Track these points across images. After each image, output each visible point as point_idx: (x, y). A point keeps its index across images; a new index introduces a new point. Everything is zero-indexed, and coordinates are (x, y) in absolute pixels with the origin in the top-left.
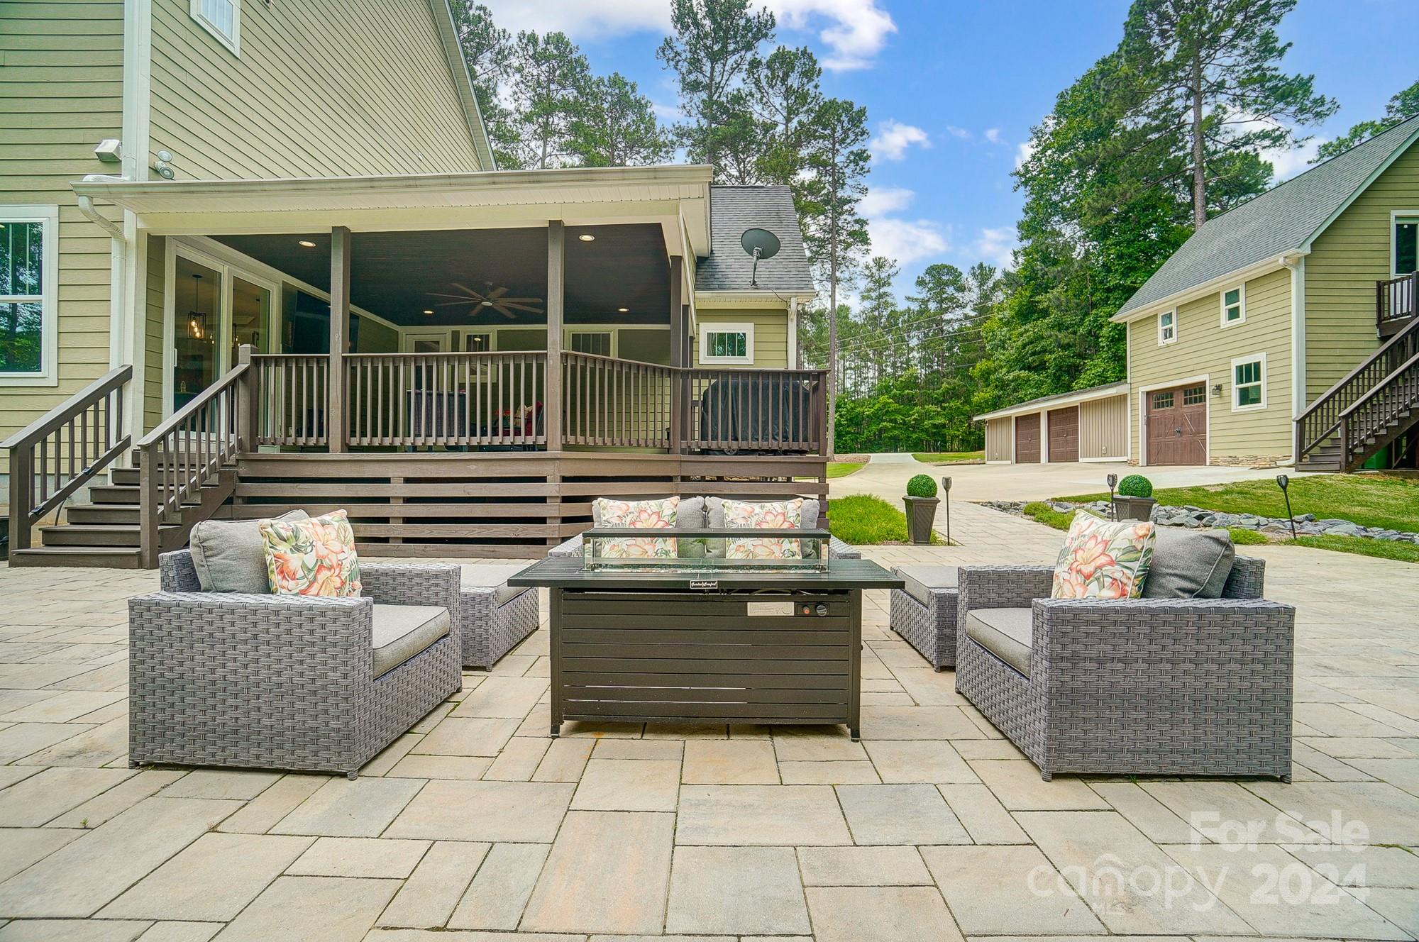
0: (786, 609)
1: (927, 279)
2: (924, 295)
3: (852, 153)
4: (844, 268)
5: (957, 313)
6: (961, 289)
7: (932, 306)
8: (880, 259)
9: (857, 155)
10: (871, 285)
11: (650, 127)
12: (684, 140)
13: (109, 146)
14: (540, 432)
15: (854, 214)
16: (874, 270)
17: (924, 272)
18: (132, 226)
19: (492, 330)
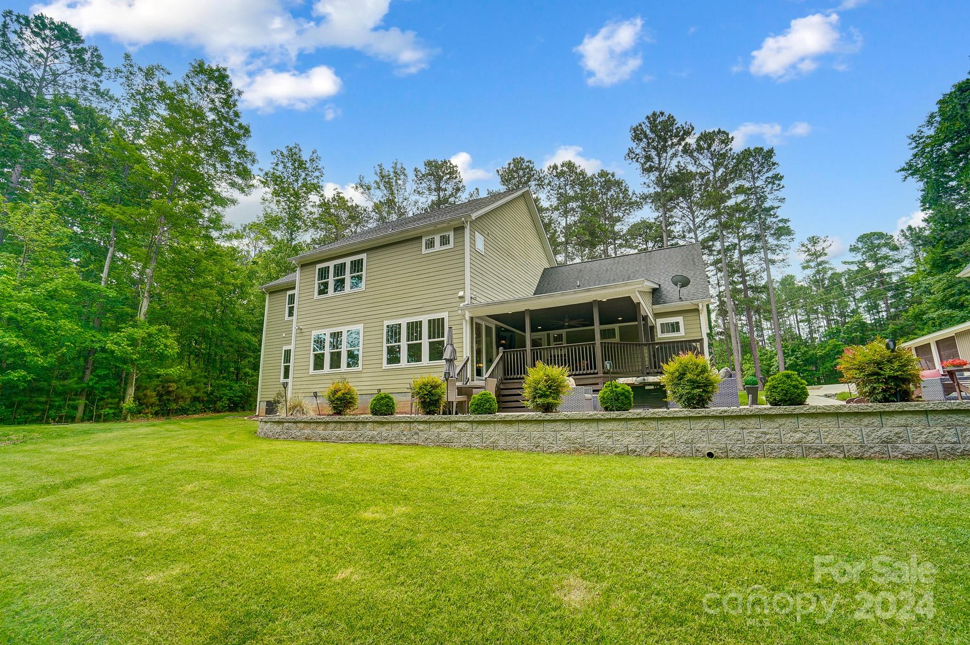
0: (652, 387)
1: (860, 245)
2: (859, 257)
3: (768, 177)
4: (779, 252)
5: (895, 267)
6: (895, 248)
7: (870, 265)
8: (813, 237)
9: (772, 177)
10: (809, 257)
11: (626, 196)
12: (648, 200)
13: (461, 294)
14: (595, 368)
15: (777, 217)
16: (809, 246)
17: (856, 241)
18: (468, 316)
19: (563, 332)
